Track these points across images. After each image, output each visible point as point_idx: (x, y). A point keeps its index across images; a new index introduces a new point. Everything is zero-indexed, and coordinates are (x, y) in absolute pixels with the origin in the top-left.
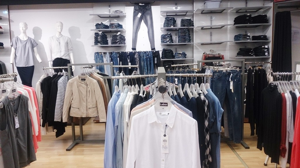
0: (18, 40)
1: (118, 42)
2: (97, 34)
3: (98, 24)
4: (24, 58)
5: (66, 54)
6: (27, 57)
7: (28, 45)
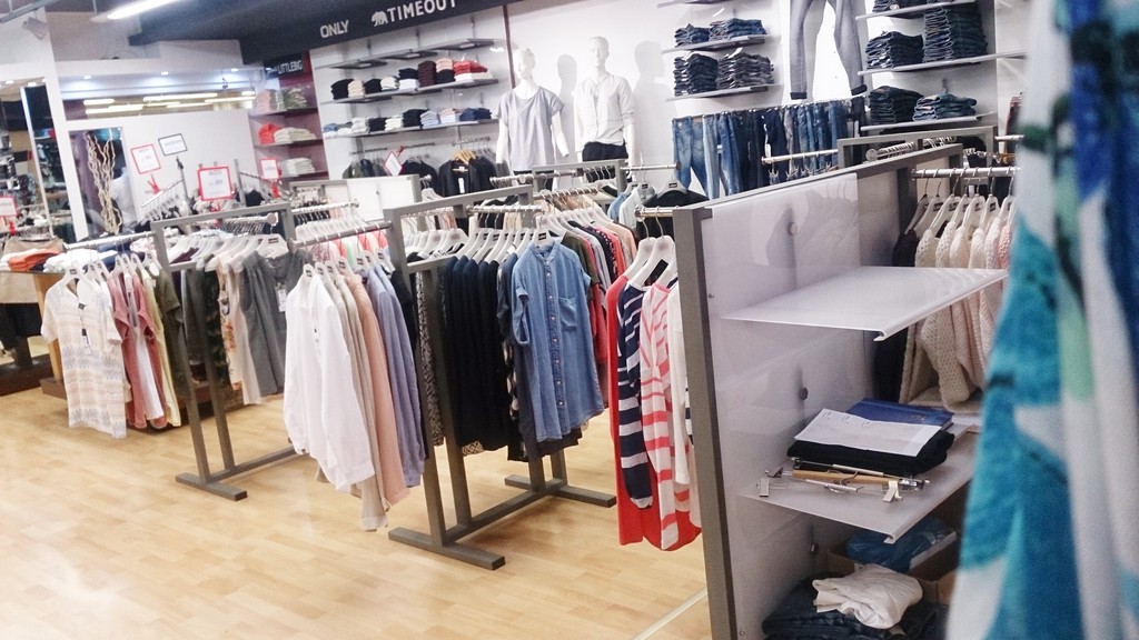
0: (511, 100)
1: (732, 80)
2: (680, 64)
3: (680, 30)
4: (525, 148)
5: (613, 129)
6: (532, 145)
7: (536, 112)
